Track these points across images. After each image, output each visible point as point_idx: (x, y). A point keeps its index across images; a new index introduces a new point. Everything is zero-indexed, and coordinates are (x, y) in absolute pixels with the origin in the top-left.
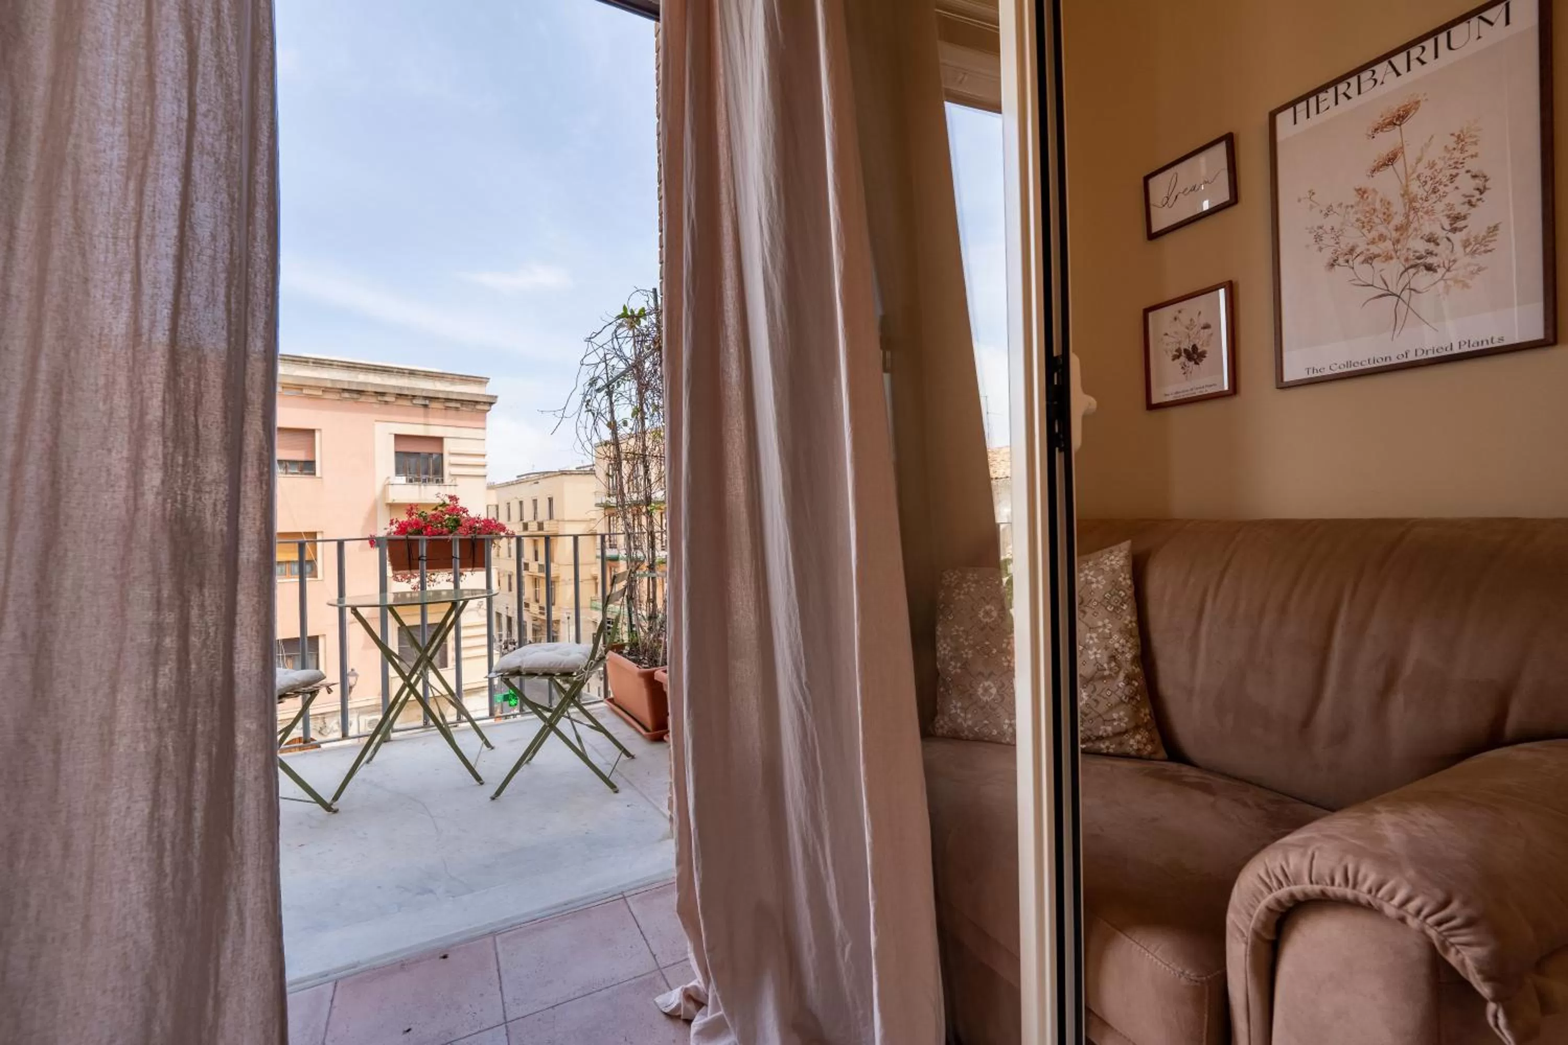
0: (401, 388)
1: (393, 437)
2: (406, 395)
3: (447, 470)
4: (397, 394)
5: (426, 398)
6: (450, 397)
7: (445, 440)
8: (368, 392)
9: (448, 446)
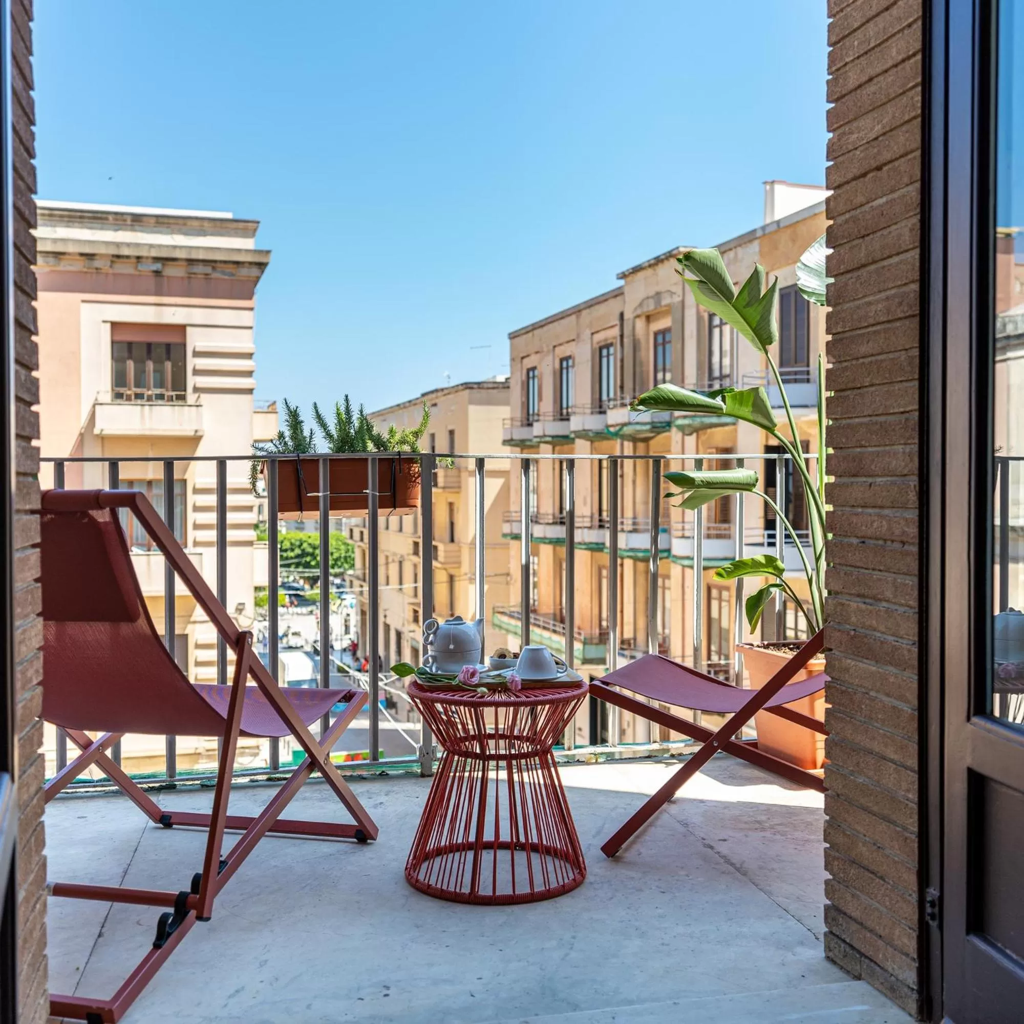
0: (118, 245)
1: (108, 326)
2: (128, 257)
3: (192, 381)
4: (113, 256)
5: (157, 259)
6: (194, 256)
7: (189, 329)
8: (69, 254)
9: (196, 340)
